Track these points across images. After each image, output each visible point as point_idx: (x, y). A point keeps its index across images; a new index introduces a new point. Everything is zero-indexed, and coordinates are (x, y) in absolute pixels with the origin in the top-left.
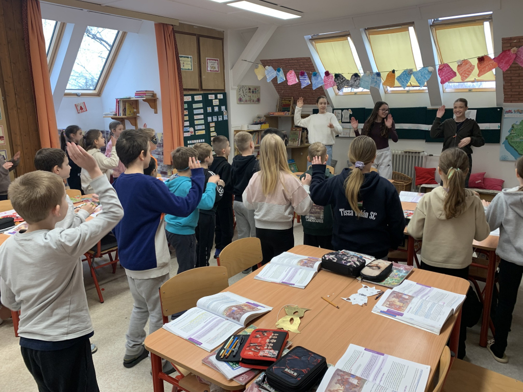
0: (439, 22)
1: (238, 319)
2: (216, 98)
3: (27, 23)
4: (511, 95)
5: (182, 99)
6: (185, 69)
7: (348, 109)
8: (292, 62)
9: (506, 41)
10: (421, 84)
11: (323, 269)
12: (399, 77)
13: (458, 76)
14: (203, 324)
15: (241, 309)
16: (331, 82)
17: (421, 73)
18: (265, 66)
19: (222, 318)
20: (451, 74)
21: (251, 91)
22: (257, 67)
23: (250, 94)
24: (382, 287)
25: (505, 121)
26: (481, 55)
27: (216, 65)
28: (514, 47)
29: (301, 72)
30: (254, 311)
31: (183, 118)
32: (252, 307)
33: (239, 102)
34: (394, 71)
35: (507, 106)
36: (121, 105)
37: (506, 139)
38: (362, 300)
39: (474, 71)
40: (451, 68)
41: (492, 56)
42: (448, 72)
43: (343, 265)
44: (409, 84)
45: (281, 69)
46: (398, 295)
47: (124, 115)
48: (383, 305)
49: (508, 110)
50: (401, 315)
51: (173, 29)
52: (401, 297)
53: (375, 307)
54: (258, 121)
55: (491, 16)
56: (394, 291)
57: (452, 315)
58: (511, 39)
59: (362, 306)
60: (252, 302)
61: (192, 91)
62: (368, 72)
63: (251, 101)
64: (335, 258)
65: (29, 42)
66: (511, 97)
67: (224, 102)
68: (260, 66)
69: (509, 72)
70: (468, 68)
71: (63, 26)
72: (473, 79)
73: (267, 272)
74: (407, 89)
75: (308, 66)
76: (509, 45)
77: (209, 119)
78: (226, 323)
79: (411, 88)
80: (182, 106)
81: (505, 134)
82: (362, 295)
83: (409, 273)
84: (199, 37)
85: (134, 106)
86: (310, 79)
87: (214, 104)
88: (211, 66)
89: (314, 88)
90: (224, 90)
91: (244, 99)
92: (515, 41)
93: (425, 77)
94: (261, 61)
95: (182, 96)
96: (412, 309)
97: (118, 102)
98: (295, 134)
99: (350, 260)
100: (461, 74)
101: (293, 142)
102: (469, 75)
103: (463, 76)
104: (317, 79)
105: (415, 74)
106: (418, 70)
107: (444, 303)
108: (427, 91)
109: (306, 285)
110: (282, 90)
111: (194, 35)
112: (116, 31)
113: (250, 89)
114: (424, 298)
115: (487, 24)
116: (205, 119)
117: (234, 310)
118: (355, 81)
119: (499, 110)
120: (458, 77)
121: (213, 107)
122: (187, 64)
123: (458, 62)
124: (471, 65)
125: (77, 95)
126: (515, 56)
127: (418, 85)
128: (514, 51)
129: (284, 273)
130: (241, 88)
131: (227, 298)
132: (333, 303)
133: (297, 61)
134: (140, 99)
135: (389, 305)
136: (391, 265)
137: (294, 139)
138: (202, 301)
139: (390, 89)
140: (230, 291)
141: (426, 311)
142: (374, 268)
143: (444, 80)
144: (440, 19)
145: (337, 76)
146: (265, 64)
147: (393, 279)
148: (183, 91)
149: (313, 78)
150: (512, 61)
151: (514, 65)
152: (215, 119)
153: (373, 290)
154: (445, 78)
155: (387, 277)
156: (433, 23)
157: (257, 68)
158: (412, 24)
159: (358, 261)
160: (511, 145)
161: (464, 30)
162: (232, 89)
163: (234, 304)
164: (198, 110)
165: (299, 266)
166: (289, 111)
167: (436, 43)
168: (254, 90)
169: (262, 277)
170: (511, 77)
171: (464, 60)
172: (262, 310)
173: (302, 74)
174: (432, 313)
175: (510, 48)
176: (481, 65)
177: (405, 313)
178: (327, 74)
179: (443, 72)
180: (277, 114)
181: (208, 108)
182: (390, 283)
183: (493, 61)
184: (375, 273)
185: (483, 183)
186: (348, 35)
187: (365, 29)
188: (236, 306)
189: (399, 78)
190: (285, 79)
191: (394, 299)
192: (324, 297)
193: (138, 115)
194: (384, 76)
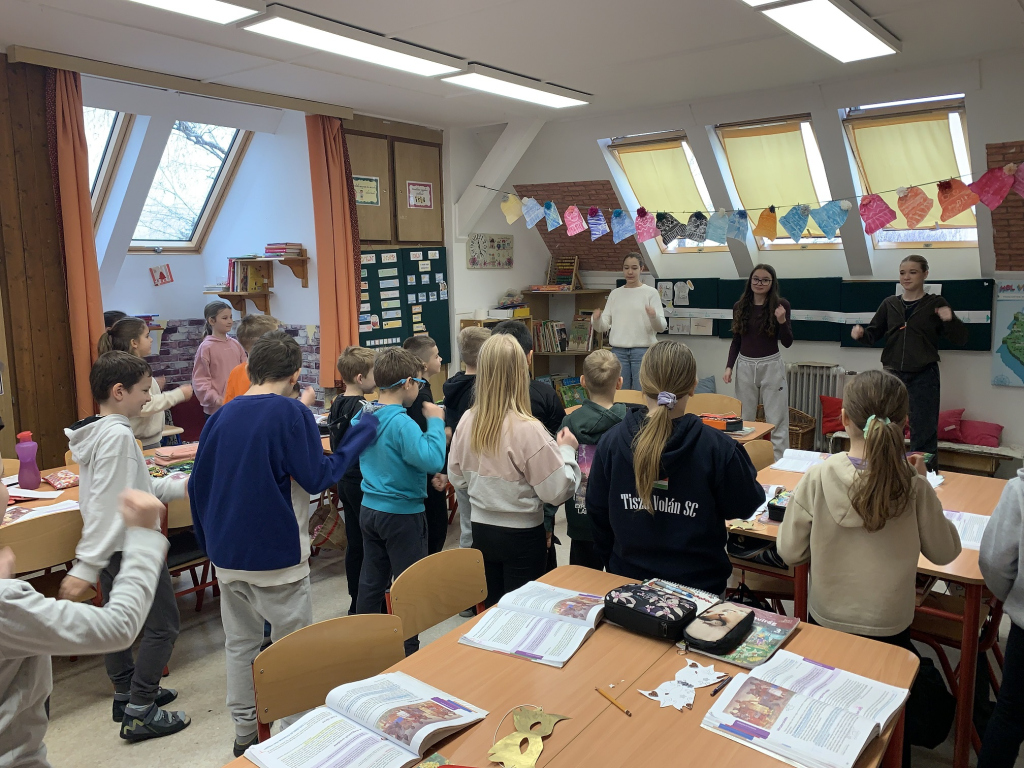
0: (859, 113)
1: (407, 740)
2: (425, 258)
3: (55, 116)
4: (1010, 255)
5: (357, 260)
6: (365, 202)
7: (685, 280)
8: (574, 188)
9: (994, 151)
10: (828, 233)
11: (608, 622)
12: (785, 217)
13: (900, 217)
14: (331, 749)
15: (417, 715)
16: (649, 228)
17: (828, 213)
18: (521, 197)
19: (375, 735)
20: (885, 214)
21: (496, 244)
22: (505, 199)
23: (492, 251)
24: (729, 666)
25: (999, 307)
26: (946, 177)
27: (426, 195)
28: (1009, 162)
29: (592, 209)
30: (446, 719)
31: (358, 297)
32: (442, 708)
33: (470, 266)
34: (772, 209)
35: (1003, 277)
36: (238, 269)
37: (1004, 342)
38: (683, 697)
39: (932, 210)
40: (885, 203)
41: (967, 179)
42: (880, 212)
43: (648, 615)
44: (805, 232)
45: (552, 204)
46: (759, 688)
47: (242, 289)
48: (725, 711)
49: (1004, 285)
50: (765, 735)
51: (341, 125)
52: (765, 692)
53: (708, 715)
54: (508, 302)
55: (963, 102)
56: (752, 678)
57: (877, 737)
58: (1004, 146)
59: (681, 711)
60: (445, 697)
61: (377, 245)
62: (722, 210)
63: (495, 264)
64: (632, 600)
65: (57, 152)
66: (1010, 260)
67: (441, 266)
68: (513, 198)
69: (1004, 211)
70: (920, 204)
71: (129, 120)
72: (932, 224)
73: (489, 627)
74: (802, 241)
75: (604, 197)
76: (1000, 158)
77: (411, 298)
78: (382, 748)
79: (811, 241)
80: (357, 273)
81: (999, 334)
82: (685, 684)
83: (788, 634)
84: (392, 141)
85: (264, 272)
86: (609, 223)
87: (421, 270)
88: (415, 196)
89: (616, 241)
90: (442, 242)
91: (481, 259)
92: (1013, 150)
93: (834, 220)
94: (515, 187)
95: (358, 254)
96: (787, 723)
97: (232, 264)
98: (582, 327)
99: (664, 605)
100: (906, 215)
101: (578, 344)
102: (922, 217)
103: (911, 218)
104: (623, 224)
105: (815, 213)
106: (822, 205)
107: (860, 708)
108: (842, 247)
109: (566, 659)
110: (556, 242)
111: (385, 137)
112: (235, 130)
113: (492, 241)
114: (816, 697)
115: (954, 118)
116: (403, 299)
117: (400, 718)
118: (698, 226)
119: (986, 284)
120: (901, 220)
121: (418, 276)
122: (369, 192)
123: (899, 191)
124: (926, 199)
125: (154, 250)
126: (1012, 181)
127: (822, 233)
128: (1010, 170)
129: (524, 631)
130: (474, 239)
131: (393, 687)
132: (619, 703)
133: (583, 188)
134: (276, 259)
135: (739, 710)
136: (751, 616)
137: (579, 338)
138: (337, 693)
139: (767, 241)
140: (403, 671)
141: (819, 728)
142: (714, 622)
143: (873, 226)
144: (862, 107)
145: (661, 217)
146: (524, 193)
147: (753, 649)
148: (359, 244)
149: (614, 221)
150: (1007, 190)
151: (1012, 197)
152: (422, 298)
153: (707, 673)
154: (874, 222)
155: (740, 644)
156: (848, 115)
157: (505, 201)
158: (806, 117)
159: (679, 606)
160: (1014, 355)
161: (910, 129)
162: (458, 241)
163: (405, 703)
164: (389, 279)
165: (557, 615)
166: (569, 283)
167: (856, 153)
168: (501, 244)
169: (476, 640)
170: (1008, 220)
171: (911, 188)
172: (463, 718)
173: (594, 213)
174: (831, 732)
175: (1002, 164)
176: (945, 198)
177: (772, 731)
178: (642, 212)
179: (869, 210)
180: (546, 289)
181: (409, 277)
182: (746, 658)
183: (969, 191)
184: (715, 634)
185: (961, 431)
186: (683, 138)
187: (716, 127)
188: (407, 709)
189: (785, 221)
190: (561, 223)
191: (751, 697)
192: (602, 689)
193: (270, 289)
194: (754, 217)
